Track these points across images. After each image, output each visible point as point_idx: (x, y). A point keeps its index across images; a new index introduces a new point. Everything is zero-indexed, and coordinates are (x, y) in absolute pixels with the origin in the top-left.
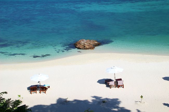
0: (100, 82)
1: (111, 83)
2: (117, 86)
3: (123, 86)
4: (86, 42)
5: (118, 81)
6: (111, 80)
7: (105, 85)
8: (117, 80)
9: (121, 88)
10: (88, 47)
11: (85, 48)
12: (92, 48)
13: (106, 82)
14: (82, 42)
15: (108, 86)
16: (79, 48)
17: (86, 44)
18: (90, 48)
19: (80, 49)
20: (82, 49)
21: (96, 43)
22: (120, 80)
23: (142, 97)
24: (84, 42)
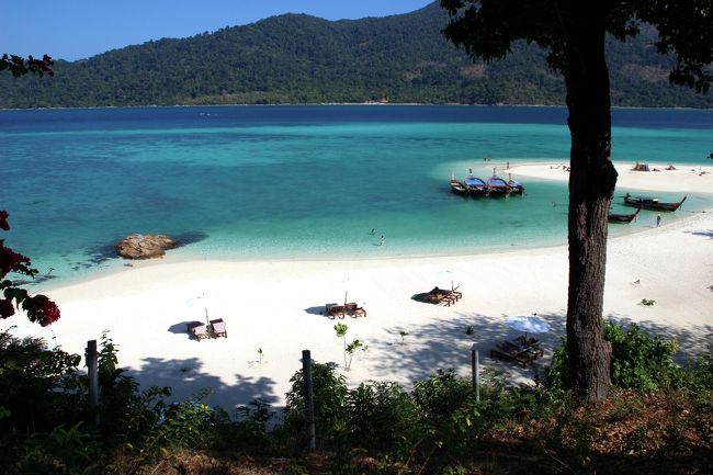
0: (175, 329)
1: (199, 330)
2: (213, 334)
3: (225, 334)
4: (144, 241)
5: (215, 325)
6: (198, 324)
7: (187, 336)
8: (212, 322)
9: (221, 339)
10: (148, 252)
11: (141, 256)
12: (159, 253)
13: (189, 329)
14: (134, 241)
15: (194, 337)
16: (127, 257)
17: (142, 244)
18: (154, 255)
19: (131, 258)
20: (136, 258)
21: (168, 241)
22: (220, 321)
23: (260, 351)
24: (138, 240)
